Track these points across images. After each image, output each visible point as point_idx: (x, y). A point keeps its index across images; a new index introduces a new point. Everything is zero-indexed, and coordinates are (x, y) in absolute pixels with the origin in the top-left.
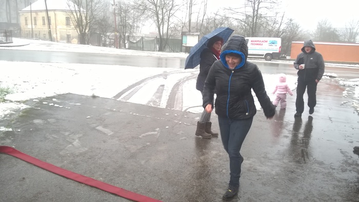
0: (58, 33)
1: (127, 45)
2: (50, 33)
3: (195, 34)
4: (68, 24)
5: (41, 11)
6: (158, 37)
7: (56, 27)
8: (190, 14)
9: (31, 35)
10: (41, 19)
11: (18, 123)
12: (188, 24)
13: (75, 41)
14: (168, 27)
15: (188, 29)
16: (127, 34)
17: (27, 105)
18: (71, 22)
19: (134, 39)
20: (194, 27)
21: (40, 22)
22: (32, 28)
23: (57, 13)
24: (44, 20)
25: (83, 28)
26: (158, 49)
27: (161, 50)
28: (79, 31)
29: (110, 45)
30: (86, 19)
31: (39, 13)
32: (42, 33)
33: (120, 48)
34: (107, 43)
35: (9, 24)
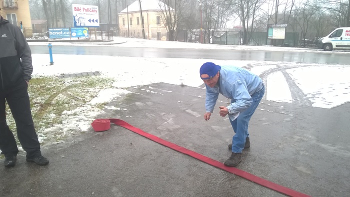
0: (150, 31)
1: (211, 40)
2: (143, 31)
3: (282, 25)
4: (158, 23)
5: (136, 12)
6: (243, 31)
7: (148, 26)
8: (277, 6)
9: (128, 34)
10: (136, 19)
12: (274, 17)
13: (165, 38)
14: (253, 20)
15: (275, 21)
16: (211, 30)
18: (161, 21)
19: (218, 34)
20: (281, 19)
21: (135, 22)
22: (128, 28)
23: (149, 13)
24: (138, 20)
25: (171, 26)
26: (242, 43)
27: (245, 43)
28: (168, 29)
29: (195, 41)
30: (175, 18)
31: (134, 14)
32: (137, 32)
33: (205, 43)
34: (193, 39)
35: (110, 25)
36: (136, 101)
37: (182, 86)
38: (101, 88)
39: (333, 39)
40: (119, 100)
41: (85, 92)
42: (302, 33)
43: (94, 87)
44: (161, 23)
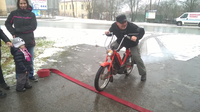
0: (77, 13)
1: (113, 19)
2: (74, 13)
3: (154, 11)
4: (82, 8)
6: (131, 14)
7: (76, 10)
9: (64, 15)
11: (60, 58)
12: (149, 6)
13: (86, 17)
14: (137, 7)
15: (150, 8)
16: (113, 13)
17: (64, 49)
18: (84, 7)
20: (153, 7)
21: (68, 7)
22: (65, 11)
23: (77, 2)
24: (70, 6)
25: (90, 10)
28: (88, 12)
29: (104, 19)
30: (92, 5)
31: (68, 3)
32: (70, 13)
33: (109, 20)
34: (102, 18)
35: (54, 9)
36: (68, 56)
37: (97, 46)
38: (46, 47)
39: (183, 19)
42: (165, 16)
43: (41, 46)
44: (84, 8)
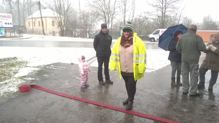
0: (48, 30)
1: (88, 36)
2: (43, 30)
4: (53, 25)
5: (38, 18)
7: (46, 27)
8: (125, 17)
9: (32, 32)
12: (123, 22)
13: (58, 34)
14: (112, 24)
16: (88, 30)
17: (38, 68)
19: (92, 32)
21: (37, 24)
22: (33, 28)
23: (47, 18)
24: (39, 23)
25: (62, 27)
28: (60, 29)
29: (78, 37)
30: (64, 22)
31: (37, 19)
32: (39, 31)
33: (84, 38)
34: (76, 35)
35: (19, 26)
36: (44, 74)
37: (72, 64)
38: (20, 67)
40: (33, 74)
41: (9, 70)
43: (15, 67)
44: (55, 25)
